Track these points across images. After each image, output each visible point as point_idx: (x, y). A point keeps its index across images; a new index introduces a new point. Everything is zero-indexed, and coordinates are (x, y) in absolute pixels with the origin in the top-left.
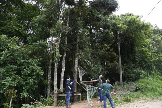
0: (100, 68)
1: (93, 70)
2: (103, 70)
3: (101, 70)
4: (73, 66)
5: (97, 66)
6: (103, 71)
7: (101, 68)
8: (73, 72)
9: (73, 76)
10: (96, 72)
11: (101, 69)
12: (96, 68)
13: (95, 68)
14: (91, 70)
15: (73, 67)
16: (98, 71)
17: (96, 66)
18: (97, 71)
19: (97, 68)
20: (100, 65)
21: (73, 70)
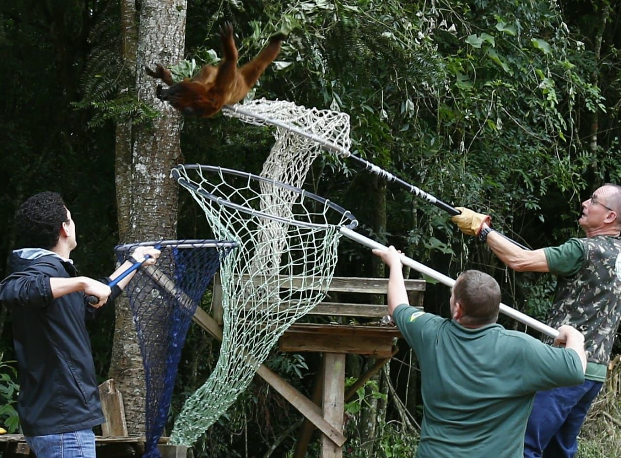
0: (546, 84)
1: (428, 116)
2: (585, 120)
3: (562, 106)
4: (120, 31)
5: (505, 47)
6: (585, 130)
7: (560, 84)
8: (110, 126)
9: (111, 194)
10: (475, 147)
11: (564, 97)
12: (488, 72)
13: (461, 84)
14: (395, 100)
15: (118, 47)
16: (508, 125)
17: (476, 41)
18: (499, 126)
19: (494, 72)
20: (545, 33)
21: (113, 95)
